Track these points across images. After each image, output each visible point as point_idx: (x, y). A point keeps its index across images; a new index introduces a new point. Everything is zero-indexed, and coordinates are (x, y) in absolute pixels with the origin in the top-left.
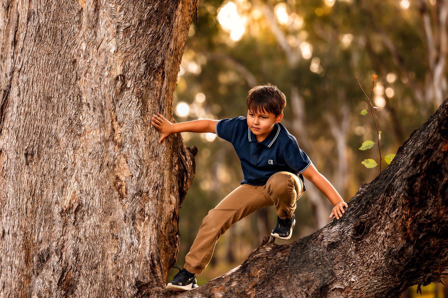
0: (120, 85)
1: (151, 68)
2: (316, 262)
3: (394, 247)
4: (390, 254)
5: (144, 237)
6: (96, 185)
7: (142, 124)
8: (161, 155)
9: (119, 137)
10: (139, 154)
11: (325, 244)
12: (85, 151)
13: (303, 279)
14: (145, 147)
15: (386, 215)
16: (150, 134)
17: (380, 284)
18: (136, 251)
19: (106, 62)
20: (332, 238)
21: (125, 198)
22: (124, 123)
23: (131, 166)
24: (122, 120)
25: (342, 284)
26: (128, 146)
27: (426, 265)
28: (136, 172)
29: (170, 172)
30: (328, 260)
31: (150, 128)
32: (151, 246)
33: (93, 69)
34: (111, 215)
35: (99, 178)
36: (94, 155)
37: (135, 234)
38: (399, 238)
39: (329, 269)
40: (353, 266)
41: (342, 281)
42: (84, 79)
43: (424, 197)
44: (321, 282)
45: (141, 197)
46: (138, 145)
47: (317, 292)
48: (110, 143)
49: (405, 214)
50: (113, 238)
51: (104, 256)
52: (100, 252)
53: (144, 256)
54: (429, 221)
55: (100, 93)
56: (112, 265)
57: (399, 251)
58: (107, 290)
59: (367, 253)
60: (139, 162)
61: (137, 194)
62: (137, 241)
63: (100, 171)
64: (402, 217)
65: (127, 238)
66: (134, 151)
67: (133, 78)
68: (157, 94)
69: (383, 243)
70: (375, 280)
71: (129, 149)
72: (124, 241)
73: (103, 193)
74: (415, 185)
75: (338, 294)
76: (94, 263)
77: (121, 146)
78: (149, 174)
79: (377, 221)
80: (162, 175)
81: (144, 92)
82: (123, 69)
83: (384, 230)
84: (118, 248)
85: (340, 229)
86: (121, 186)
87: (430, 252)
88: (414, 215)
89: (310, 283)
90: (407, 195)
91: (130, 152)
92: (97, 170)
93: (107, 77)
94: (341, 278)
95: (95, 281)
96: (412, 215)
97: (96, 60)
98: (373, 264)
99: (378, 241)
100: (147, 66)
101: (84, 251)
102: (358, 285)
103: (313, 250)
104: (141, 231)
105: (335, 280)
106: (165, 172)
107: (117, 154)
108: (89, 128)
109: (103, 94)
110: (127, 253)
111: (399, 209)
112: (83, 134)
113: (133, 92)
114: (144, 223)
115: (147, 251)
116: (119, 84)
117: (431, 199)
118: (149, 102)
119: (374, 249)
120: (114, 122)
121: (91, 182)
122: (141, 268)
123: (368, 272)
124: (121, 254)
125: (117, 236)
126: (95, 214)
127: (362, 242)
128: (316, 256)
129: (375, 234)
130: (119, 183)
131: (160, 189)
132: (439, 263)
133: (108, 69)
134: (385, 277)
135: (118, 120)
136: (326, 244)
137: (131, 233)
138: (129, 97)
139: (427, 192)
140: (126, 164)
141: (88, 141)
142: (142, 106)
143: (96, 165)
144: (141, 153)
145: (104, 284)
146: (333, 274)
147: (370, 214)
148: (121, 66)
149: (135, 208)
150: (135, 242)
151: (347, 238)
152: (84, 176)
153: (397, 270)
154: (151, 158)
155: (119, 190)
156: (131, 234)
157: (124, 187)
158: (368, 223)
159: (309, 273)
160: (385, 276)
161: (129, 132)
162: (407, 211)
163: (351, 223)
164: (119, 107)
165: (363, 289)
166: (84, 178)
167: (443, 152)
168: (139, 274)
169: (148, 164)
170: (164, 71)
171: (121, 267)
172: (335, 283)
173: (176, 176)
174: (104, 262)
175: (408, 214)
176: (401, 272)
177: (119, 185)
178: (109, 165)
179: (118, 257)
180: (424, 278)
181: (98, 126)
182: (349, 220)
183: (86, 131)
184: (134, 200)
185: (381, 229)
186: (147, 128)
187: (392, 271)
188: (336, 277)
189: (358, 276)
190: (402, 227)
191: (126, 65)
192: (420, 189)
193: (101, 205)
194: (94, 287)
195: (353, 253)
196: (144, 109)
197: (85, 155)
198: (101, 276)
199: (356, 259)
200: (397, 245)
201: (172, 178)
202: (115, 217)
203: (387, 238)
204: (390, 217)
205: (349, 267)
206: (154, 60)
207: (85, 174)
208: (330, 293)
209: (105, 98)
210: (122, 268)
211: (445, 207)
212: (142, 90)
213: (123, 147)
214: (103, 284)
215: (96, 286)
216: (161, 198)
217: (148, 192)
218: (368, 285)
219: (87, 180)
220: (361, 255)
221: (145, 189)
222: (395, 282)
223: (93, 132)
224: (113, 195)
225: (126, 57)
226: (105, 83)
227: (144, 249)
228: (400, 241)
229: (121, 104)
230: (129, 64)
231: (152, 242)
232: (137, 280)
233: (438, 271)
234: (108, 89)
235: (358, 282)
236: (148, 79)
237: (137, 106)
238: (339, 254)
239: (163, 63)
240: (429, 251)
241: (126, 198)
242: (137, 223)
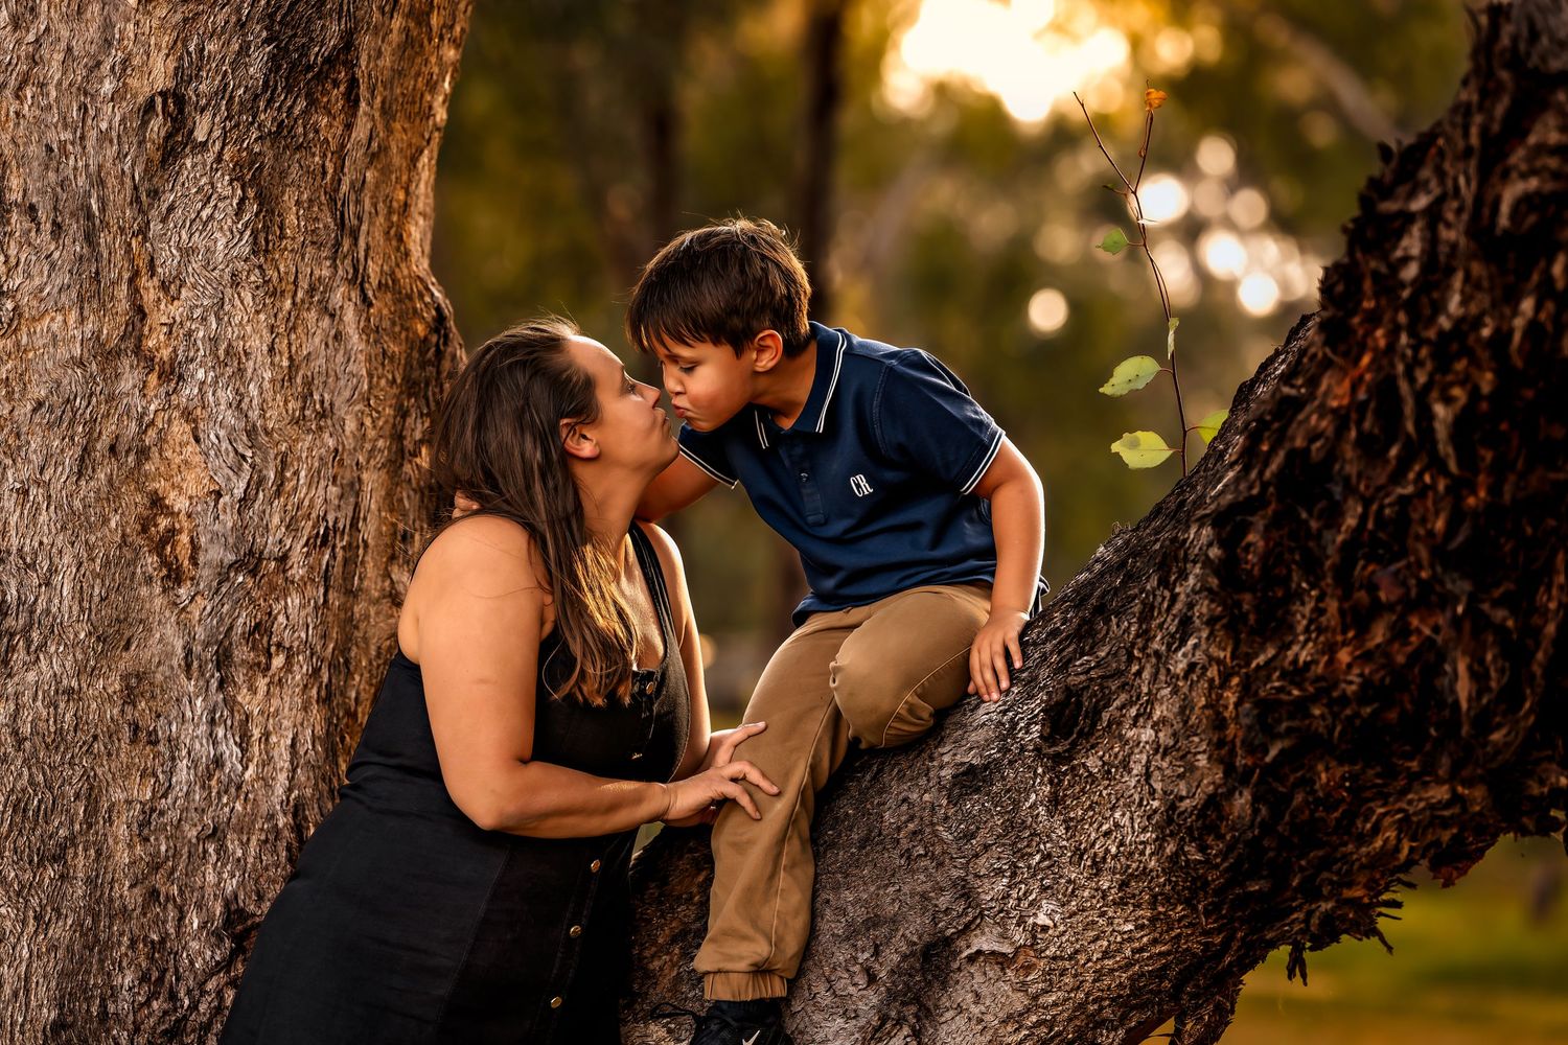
0: (163, 134)
1: (293, 66)
2: (905, 844)
3: (1184, 793)
4: (1170, 821)
5: (266, 735)
6: (64, 528)
7: (257, 288)
8: (343, 412)
9: (162, 337)
10: (244, 406)
11: (943, 773)
12: (16, 396)
13: (858, 914)
14: (273, 381)
15: (1154, 660)
16: (294, 328)
17: (1145, 940)
18: (233, 790)
19: (106, 40)
20: (971, 749)
21: (189, 583)
22: (182, 284)
23: (212, 453)
24: (174, 273)
25: (1003, 936)
26: (200, 374)
27: (1302, 869)
28: (234, 478)
29: (391, 478)
30: (950, 837)
31: (294, 303)
32: (294, 770)
33: (54, 71)
34: (127, 647)
35: (77, 504)
36: (59, 412)
37: (229, 722)
38: (1199, 757)
39: (955, 873)
40: (1043, 865)
41: (1003, 924)
42: (12, 110)
43: (1280, 594)
44: (923, 924)
45: (254, 576)
46: (241, 371)
47: (912, 968)
48: (126, 362)
49: (1219, 662)
50: (134, 741)
51: (96, 811)
52: (77, 796)
53: (264, 809)
54: (1296, 692)
55: (80, 164)
56: (131, 846)
57: (1200, 810)
58: (108, 946)
59: (1091, 813)
60: (245, 438)
61: (237, 566)
62: (236, 750)
63: (80, 474)
64: (1209, 674)
65: (194, 737)
66: (226, 395)
67: (218, 105)
68: (323, 166)
69: (1148, 775)
70: (1126, 921)
71: (205, 388)
72: (184, 753)
73: (93, 560)
74: (1243, 544)
75: (991, 974)
76: (50, 837)
77: (172, 373)
78: (289, 486)
79: (1127, 684)
80: (354, 488)
81: (268, 160)
82: (176, 69)
83: (1150, 723)
84: (157, 780)
85: (1004, 713)
86: (172, 532)
87: (1317, 815)
88: (1248, 664)
89: (884, 930)
90: (1214, 582)
91: (211, 399)
92: (67, 470)
93: (112, 99)
94: (1001, 911)
95: (57, 911)
96: (1240, 667)
97: (65, 33)
98: (1114, 857)
99: (1132, 765)
100: (274, 55)
101: (12, 790)
102: (1064, 939)
103: (901, 797)
104: (256, 713)
105: (975, 918)
106: (365, 476)
107: (153, 408)
108: (35, 303)
109: (93, 168)
110: (197, 797)
111: (1200, 638)
112: (9, 325)
113: (219, 159)
114: (267, 680)
115: (280, 791)
116: (157, 126)
117: (1307, 599)
118: (289, 198)
119: (1118, 800)
120: (144, 281)
121: (43, 518)
122: (250, 860)
123: (1097, 890)
124: (169, 801)
125: (155, 730)
126: (59, 644)
127: (1073, 768)
128: (908, 821)
129: (1121, 737)
130: (164, 523)
131: (339, 545)
132: (1353, 862)
133: (113, 68)
134: (1160, 913)
135: (160, 270)
136: (947, 773)
137: (213, 719)
138: (204, 180)
139: (1290, 571)
140: (192, 448)
141: (31, 355)
142: (257, 215)
143: (62, 451)
144: (255, 402)
145: (96, 921)
146: (967, 894)
147: (1103, 654)
148: (168, 56)
149: (228, 621)
150: (228, 753)
151: (1023, 749)
152: (15, 495)
153: (1199, 885)
154: (298, 421)
155: (164, 548)
156: (212, 722)
157: (184, 538)
158: (1094, 694)
159: (879, 888)
160: (1161, 909)
161: (204, 319)
162: (1224, 649)
163: (1042, 689)
164: (164, 220)
165: (1082, 958)
166: (13, 501)
167: (1334, 411)
168: (242, 884)
169: (283, 447)
170: (354, 73)
171: (170, 853)
172: (978, 932)
173: (419, 490)
174: (97, 833)
175: (1228, 660)
176: (1216, 892)
177: (161, 527)
178: (122, 448)
179: (154, 815)
180: (1307, 921)
181: (74, 295)
182: (1037, 676)
183: (20, 315)
184: (224, 590)
185: (1141, 720)
186: (278, 304)
187: (1184, 888)
188: (978, 905)
189: (1063, 906)
190: (1207, 712)
191: (189, 54)
192: (1264, 558)
193: (82, 610)
194: (51, 931)
195: (1042, 810)
196: (266, 228)
197: (16, 413)
198: (80, 892)
199: (1054, 836)
200: (1195, 784)
201: (401, 500)
202: (146, 655)
203: (1158, 757)
204: (1168, 670)
205: (1029, 867)
206: (307, 32)
207: (18, 485)
208: (959, 969)
209: (102, 183)
210: (174, 856)
211: (1354, 637)
212: (257, 150)
213: (181, 377)
214: (89, 921)
215: (59, 931)
216: (344, 579)
217: (283, 559)
218: (1099, 943)
219: (26, 512)
220: (1072, 819)
221: (271, 544)
222: (1206, 933)
223: (53, 319)
224: (139, 570)
225: (188, 19)
226: (104, 126)
227: (267, 783)
228: (1204, 767)
229: (171, 209)
230: (203, 49)
231: (302, 753)
232: (233, 907)
233: (1358, 892)
234: (115, 147)
235: (1062, 928)
236: (285, 109)
237: (239, 212)
238: (992, 816)
239: (348, 43)
240: (1312, 812)
241: (192, 579)
242: (240, 678)
